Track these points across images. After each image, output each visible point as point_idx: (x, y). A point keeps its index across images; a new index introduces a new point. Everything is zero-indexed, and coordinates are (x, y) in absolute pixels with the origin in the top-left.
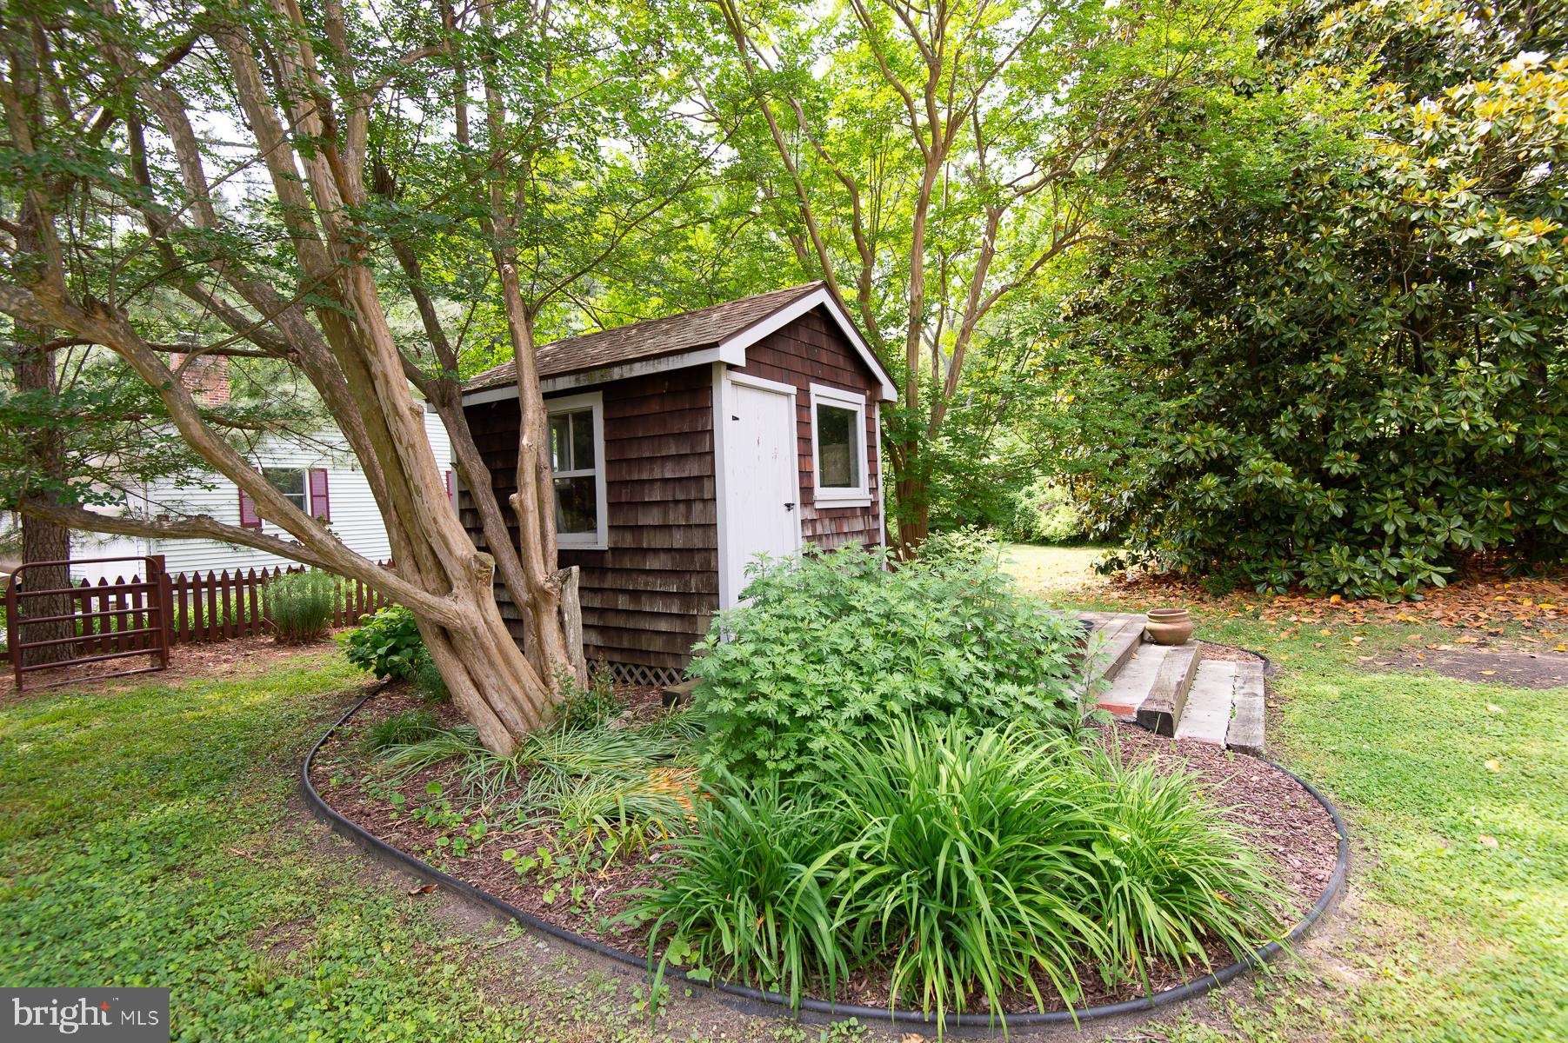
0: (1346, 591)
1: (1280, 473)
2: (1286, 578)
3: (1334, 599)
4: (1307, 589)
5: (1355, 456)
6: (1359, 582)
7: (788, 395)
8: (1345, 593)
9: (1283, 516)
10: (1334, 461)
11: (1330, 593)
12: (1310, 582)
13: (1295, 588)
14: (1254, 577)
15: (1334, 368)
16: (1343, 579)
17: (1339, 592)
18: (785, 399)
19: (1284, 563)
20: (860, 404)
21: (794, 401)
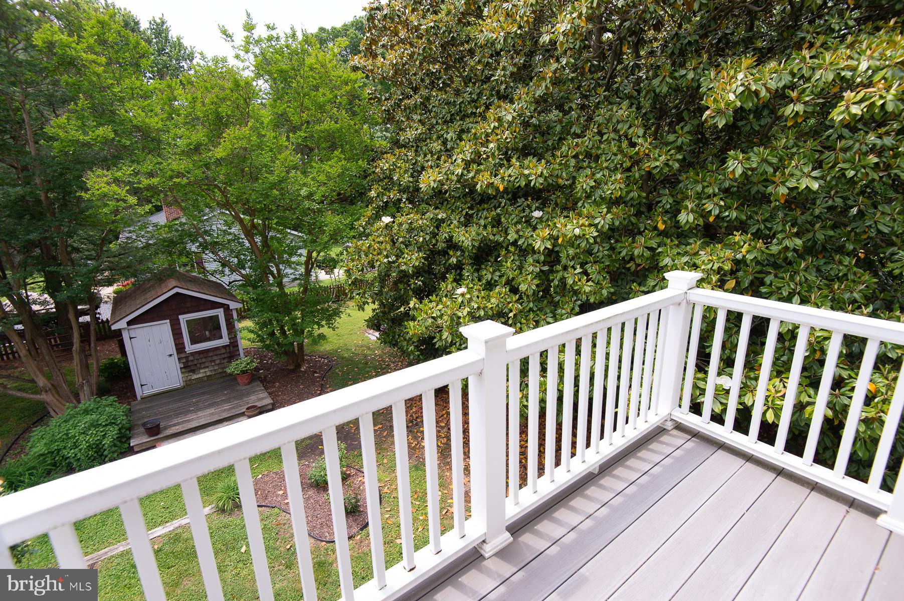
7: (166, 324)
20: (220, 312)
21: (169, 324)
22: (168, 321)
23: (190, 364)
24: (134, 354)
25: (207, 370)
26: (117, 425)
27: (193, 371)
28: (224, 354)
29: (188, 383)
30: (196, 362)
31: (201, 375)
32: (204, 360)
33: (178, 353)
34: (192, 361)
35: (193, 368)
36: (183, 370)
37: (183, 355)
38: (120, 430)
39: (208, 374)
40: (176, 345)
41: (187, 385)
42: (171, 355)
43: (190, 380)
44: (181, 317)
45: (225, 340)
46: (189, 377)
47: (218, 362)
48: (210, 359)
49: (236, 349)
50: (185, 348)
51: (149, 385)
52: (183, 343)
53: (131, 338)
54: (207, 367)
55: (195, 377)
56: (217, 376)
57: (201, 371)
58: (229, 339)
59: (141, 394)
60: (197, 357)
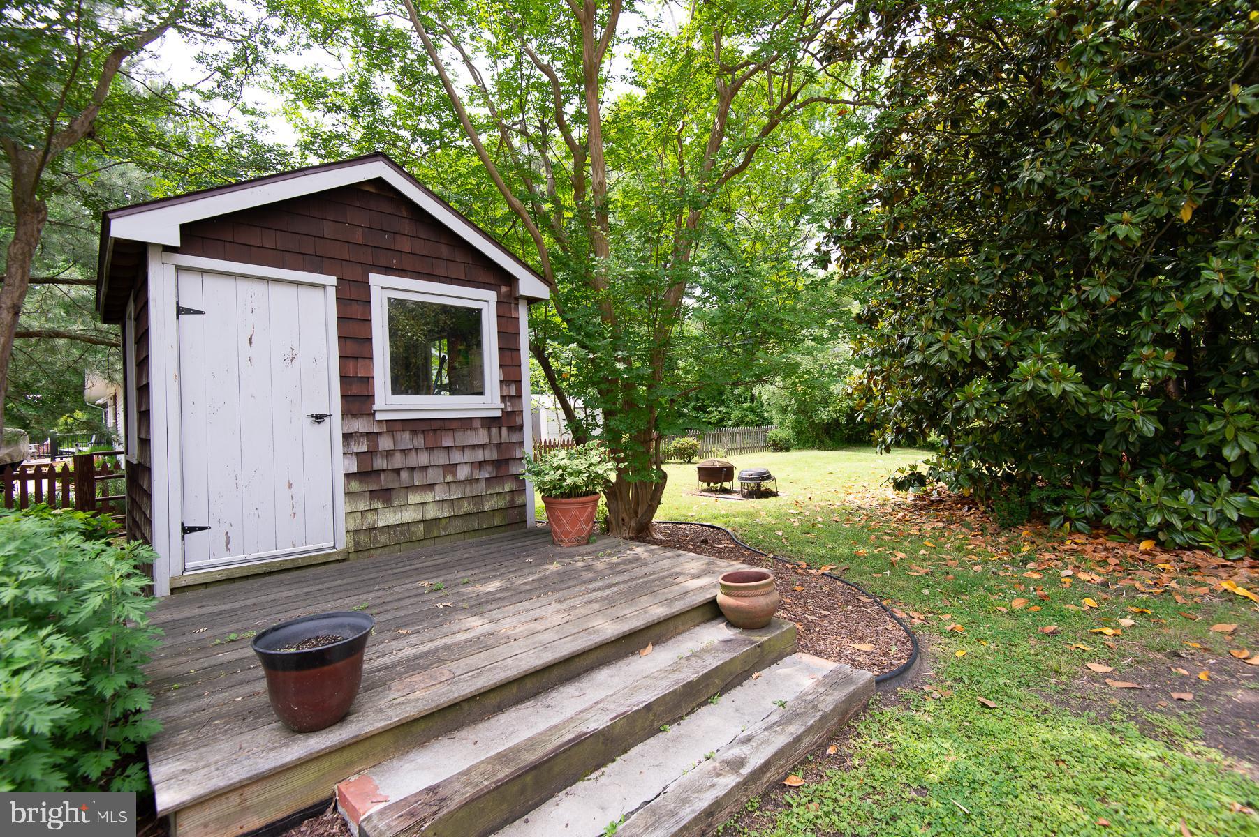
0: (1162, 536)
1: (1060, 378)
2: (1089, 511)
3: (1145, 545)
4: (1109, 531)
5: (1169, 353)
6: (1179, 526)
7: (323, 287)
8: (1162, 537)
9: (1090, 432)
10: (1138, 361)
11: (1140, 538)
12: (1113, 521)
13: (1096, 526)
14: (1048, 508)
15: (1121, 230)
16: (1154, 520)
17: (1152, 536)
18: (320, 292)
19: (1087, 491)
20: (485, 301)
21: (332, 293)
22: (331, 280)
23: (380, 463)
24: (179, 377)
25: (428, 497)
26: (76, 634)
27: (384, 496)
28: (483, 446)
29: (363, 538)
30: (398, 461)
31: (408, 516)
32: (424, 459)
33: (347, 413)
34: (389, 454)
35: (386, 482)
36: (355, 486)
37: (360, 426)
38: (91, 666)
39: (432, 512)
40: (344, 378)
41: (359, 549)
42: (319, 418)
43: (372, 529)
44: (376, 280)
45: (489, 402)
46: (370, 518)
47: (463, 473)
48: (442, 459)
49: (515, 438)
50: (370, 398)
51: (217, 532)
52: (368, 380)
53: (181, 311)
54: (431, 487)
55: (387, 518)
56: (458, 526)
57: (414, 498)
58: (503, 398)
59: (177, 571)
60: (405, 439)
